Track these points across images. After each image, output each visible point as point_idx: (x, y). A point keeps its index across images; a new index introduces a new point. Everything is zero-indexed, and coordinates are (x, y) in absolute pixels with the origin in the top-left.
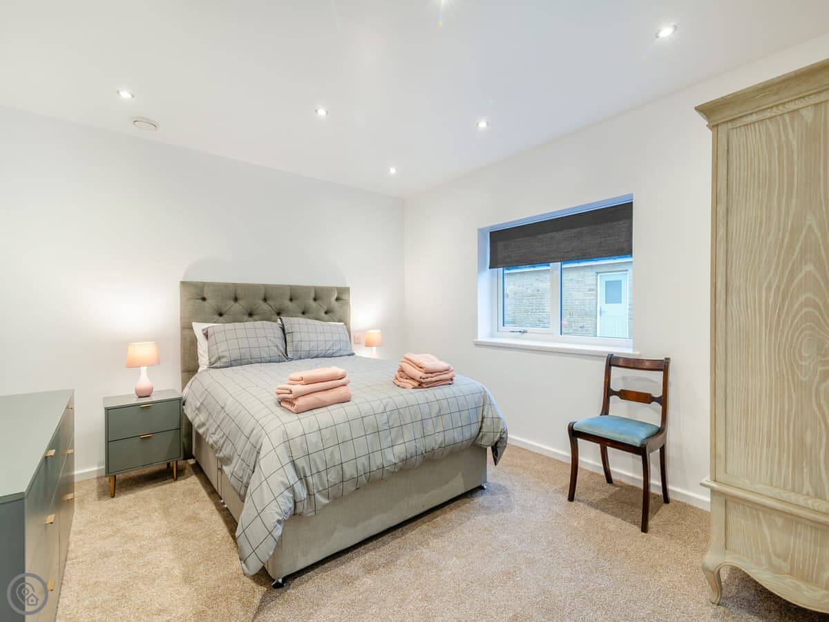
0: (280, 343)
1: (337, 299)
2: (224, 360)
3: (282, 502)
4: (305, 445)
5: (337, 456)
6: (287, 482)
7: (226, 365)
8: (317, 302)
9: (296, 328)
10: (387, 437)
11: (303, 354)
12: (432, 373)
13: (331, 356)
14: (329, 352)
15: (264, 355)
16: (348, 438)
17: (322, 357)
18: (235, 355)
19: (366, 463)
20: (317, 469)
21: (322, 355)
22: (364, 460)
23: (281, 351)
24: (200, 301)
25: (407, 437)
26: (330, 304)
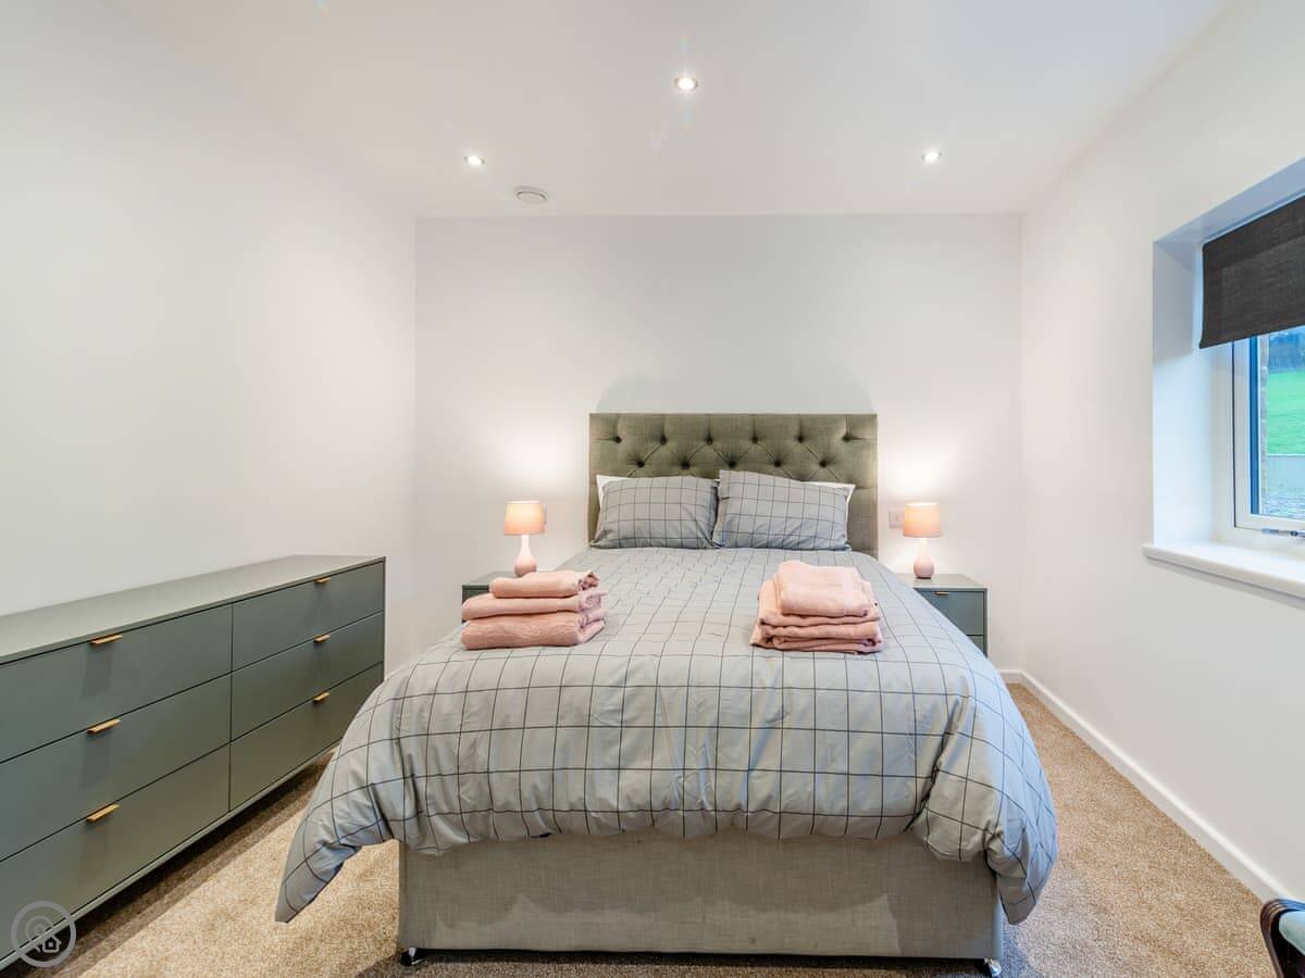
0: (703, 516)
1: (847, 438)
2: (610, 536)
3: (342, 811)
4: (426, 714)
5: (482, 753)
6: (363, 774)
7: (611, 544)
8: (806, 444)
9: (737, 490)
10: (611, 744)
11: (741, 539)
12: (803, 616)
13: (796, 547)
14: (792, 538)
15: (673, 534)
16: (515, 721)
17: (776, 548)
18: (626, 530)
19: (542, 787)
20: (439, 768)
21: (775, 545)
22: (539, 781)
23: (701, 530)
24: (612, 443)
25: (663, 757)
26: (829, 447)
